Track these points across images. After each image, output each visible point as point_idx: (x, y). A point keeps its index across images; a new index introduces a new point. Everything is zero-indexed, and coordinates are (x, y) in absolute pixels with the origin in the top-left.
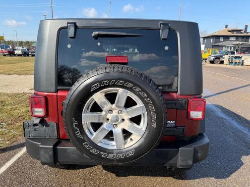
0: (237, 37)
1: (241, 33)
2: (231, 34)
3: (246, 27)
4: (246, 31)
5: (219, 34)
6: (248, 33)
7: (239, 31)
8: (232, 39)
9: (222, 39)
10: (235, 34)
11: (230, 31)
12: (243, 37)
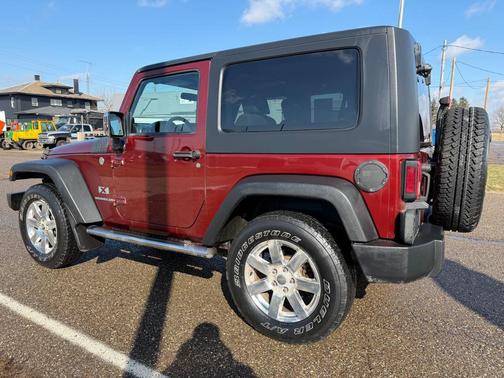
0: (65, 100)
1: (70, 93)
2: (50, 93)
3: (76, 83)
4: (76, 91)
5: (27, 92)
6: (81, 94)
7: (65, 89)
8: (55, 103)
9: (35, 103)
10: (59, 93)
11: (48, 88)
12: (75, 101)
